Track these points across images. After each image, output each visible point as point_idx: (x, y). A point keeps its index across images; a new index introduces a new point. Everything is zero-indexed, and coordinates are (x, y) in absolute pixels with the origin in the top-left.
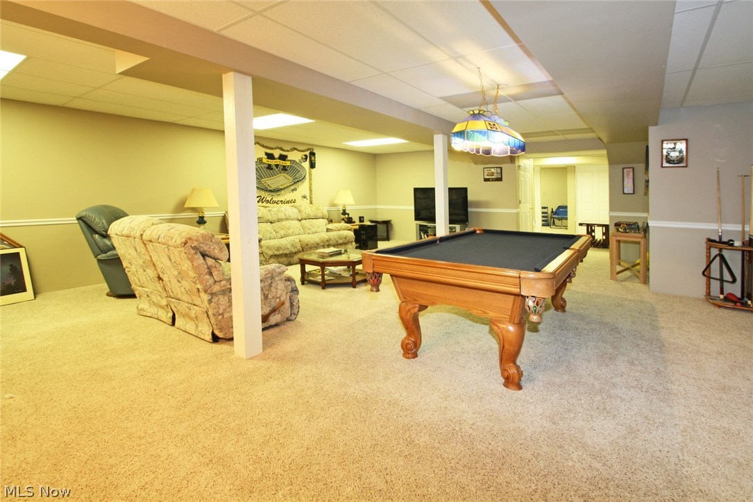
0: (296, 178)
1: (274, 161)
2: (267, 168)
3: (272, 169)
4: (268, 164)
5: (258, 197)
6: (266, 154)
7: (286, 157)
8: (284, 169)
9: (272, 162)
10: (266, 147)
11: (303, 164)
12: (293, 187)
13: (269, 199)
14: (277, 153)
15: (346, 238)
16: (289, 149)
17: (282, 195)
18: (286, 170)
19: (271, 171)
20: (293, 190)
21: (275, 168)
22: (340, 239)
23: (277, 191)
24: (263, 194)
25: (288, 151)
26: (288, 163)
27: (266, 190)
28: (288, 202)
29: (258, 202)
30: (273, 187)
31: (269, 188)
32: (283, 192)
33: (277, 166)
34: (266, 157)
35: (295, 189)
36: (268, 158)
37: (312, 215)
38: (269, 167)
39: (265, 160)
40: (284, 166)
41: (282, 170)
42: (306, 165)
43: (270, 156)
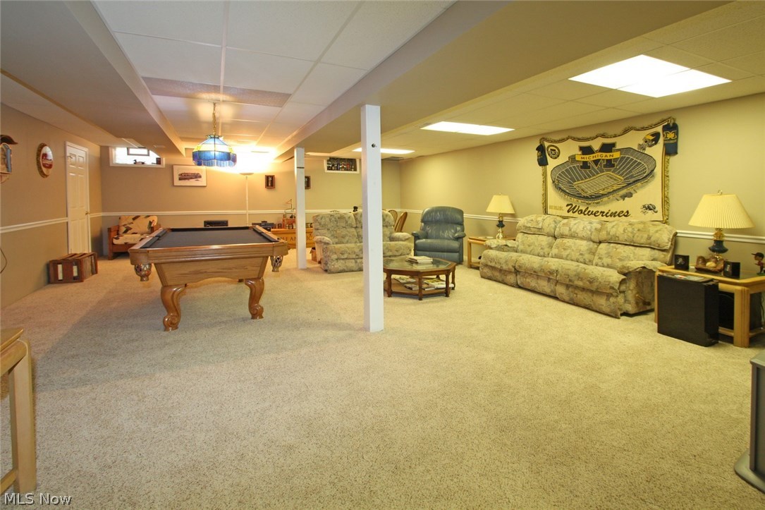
0: (632, 177)
1: (592, 155)
2: (582, 167)
3: (589, 167)
4: (584, 162)
5: (568, 205)
6: (581, 148)
7: (613, 145)
8: (610, 164)
9: (589, 158)
10: (579, 140)
11: (648, 151)
12: (624, 192)
13: (583, 208)
14: (596, 145)
15: (591, 282)
16: (618, 133)
17: (605, 203)
18: (613, 166)
19: (587, 170)
20: (623, 197)
21: (594, 166)
22: (580, 279)
23: (596, 197)
24: (574, 201)
25: (615, 136)
26: (616, 155)
27: (579, 197)
28: (613, 215)
29: (568, 211)
30: (589, 192)
31: (583, 194)
32: (605, 199)
33: (596, 162)
34: (580, 153)
35: (630, 195)
36: (584, 153)
37: (622, 238)
38: (585, 165)
39: (578, 158)
40: (609, 161)
41: (605, 166)
42: (657, 151)
43: (587, 151)
